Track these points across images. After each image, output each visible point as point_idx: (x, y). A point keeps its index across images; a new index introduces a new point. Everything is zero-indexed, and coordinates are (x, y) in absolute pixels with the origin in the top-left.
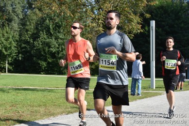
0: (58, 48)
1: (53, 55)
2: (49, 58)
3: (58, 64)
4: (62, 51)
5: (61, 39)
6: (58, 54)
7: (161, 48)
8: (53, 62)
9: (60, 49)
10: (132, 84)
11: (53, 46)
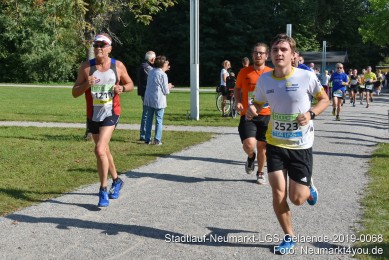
0: (20, 32)
1: (10, 45)
2: (2, 51)
3: (20, 62)
4: (27, 37)
5: (25, 14)
6: (20, 42)
7: (213, 31)
8: (10, 58)
9: (24, 34)
10: (143, 118)
11: (9, 28)
